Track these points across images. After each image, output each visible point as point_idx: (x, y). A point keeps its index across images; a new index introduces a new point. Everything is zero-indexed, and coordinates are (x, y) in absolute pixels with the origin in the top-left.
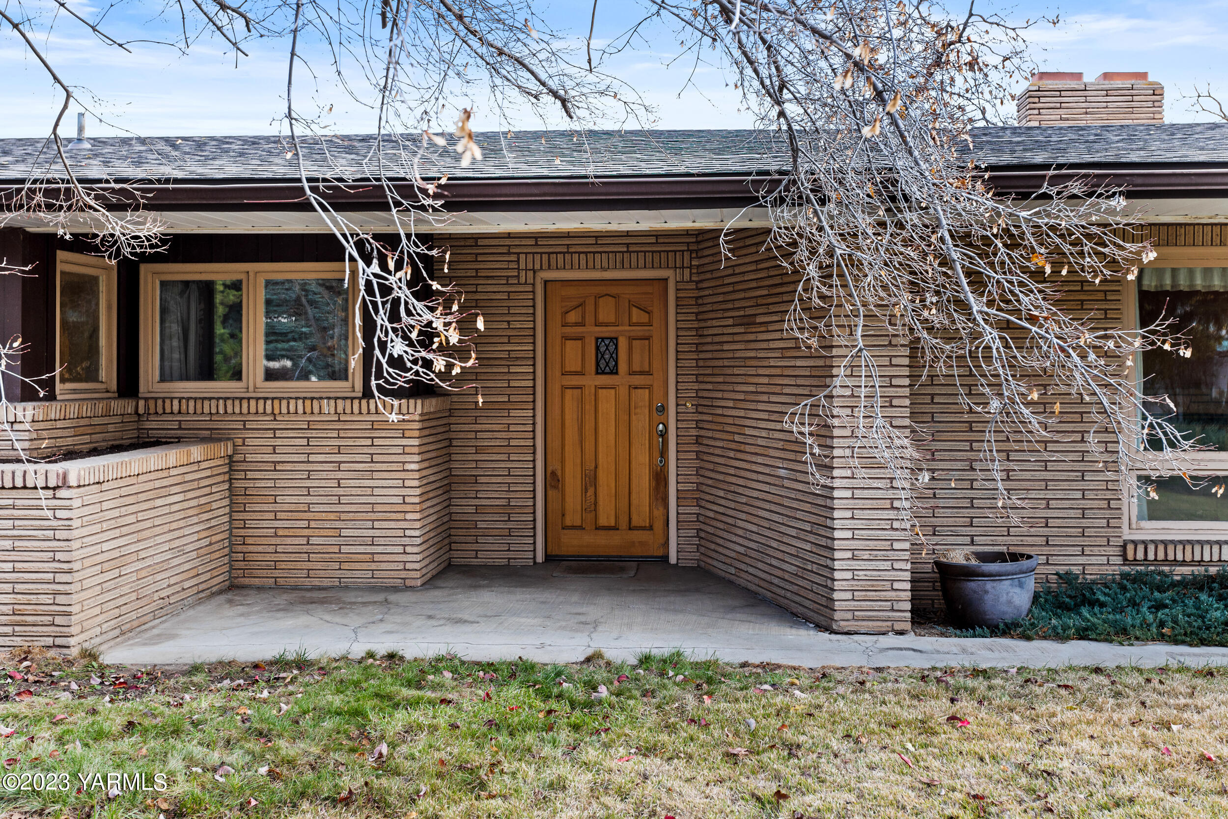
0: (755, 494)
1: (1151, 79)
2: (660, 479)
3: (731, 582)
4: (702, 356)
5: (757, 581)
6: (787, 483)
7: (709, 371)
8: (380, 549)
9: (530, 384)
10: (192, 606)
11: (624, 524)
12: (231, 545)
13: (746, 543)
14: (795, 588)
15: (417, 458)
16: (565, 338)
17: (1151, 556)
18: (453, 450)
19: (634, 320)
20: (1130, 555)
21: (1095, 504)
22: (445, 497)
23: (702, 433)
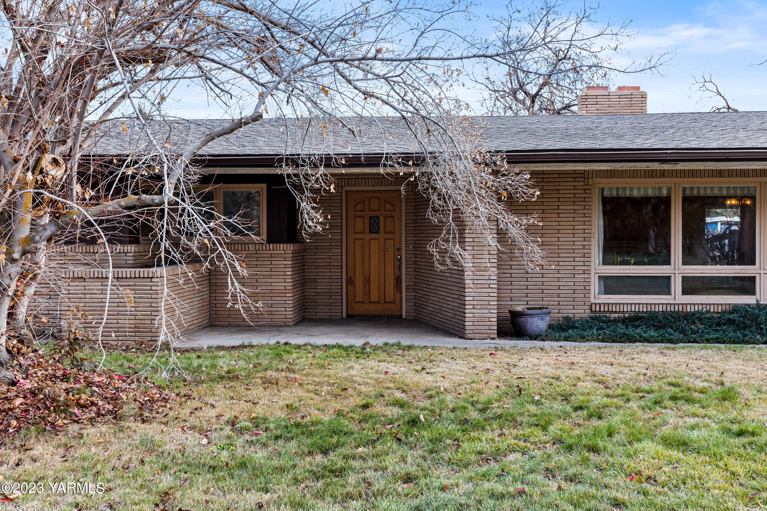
0: (437, 285)
1: (641, 90)
2: (398, 280)
3: (428, 324)
4: (417, 225)
5: (438, 322)
6: (449, 279)
7: (419, 232)
8: (275, 309)
9: (340, 237)
10: (197, 331)
11: (382, 300)
12: (210, 307)
13: (434, 306)
14: (452, 323)
15: (291, 270)
16: (356, 217)
17: (602, 309)
18: (305, 267)
19: (387, 209)
20: (593, 309)
21: (579, 287)
22: (302, 288)
23: (417, 259)
